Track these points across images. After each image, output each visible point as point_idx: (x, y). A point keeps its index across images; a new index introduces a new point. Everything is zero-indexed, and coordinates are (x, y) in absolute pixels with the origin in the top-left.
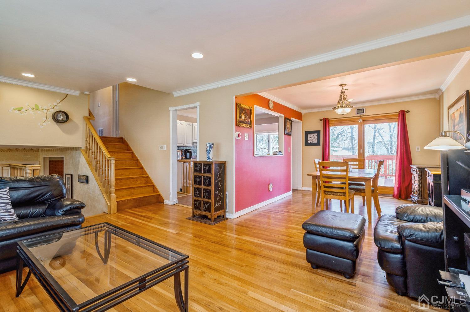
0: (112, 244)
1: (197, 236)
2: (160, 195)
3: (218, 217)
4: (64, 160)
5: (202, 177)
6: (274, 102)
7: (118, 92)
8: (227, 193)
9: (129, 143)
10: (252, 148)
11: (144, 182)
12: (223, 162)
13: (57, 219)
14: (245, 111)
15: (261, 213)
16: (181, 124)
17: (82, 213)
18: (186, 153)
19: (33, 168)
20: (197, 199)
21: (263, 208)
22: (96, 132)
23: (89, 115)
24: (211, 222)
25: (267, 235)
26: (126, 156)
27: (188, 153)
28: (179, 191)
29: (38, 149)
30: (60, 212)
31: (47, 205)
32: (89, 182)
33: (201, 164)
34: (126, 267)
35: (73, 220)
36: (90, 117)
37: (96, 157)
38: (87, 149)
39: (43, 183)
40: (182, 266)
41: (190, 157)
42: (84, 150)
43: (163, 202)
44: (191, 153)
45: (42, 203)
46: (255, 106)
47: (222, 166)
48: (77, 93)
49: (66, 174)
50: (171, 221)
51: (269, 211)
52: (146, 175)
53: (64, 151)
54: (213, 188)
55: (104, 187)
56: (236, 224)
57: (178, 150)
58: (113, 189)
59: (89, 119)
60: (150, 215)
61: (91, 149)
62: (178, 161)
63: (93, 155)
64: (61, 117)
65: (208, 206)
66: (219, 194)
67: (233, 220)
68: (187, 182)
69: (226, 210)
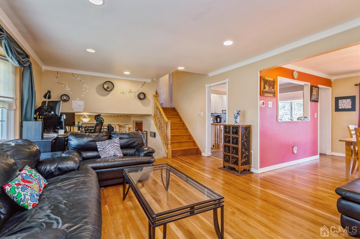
0: (170, 179)
1: (227, 183)
2: (198, 148)
3: (244, 170)
4: (143, 122)
5: (231, 137)
6: (299, 73)
7: (172, 78)
8: (252, 152)
9: (178, 111)
10: (276, 114)
11: (188, 138)
12: (249, 126)
13: (141, 158)
14: (269, 83)
15: (285, 172)
16: (214, 97)
17: (153, 156)
18: (217, 118)
19: (129, 127)
20: (227, 154)
21: (287, 167)
22: (159, 104)
23: (156, 94)
24: (238, 173)
25: (293, 193)
26: (176, 120)
27: (219, 118)
28: (212, 146)
29: (130, 116)
30: (142, 154)
31: (136, 149)
32: (156, 137)
33: (230, 127)
34: (179, 196)
35: (149, 160)
36: (157, 95)
37: (159, 121)
38: (155, 115)
39: (134, 136)
40: (219, 203)
41: (220, 122)
42: (153, 116)
43: (201, 154)
44: (220, 118)
45: (134, 148)
46: (279, 77)
47: (248, 129)
48: (149, 81)
49: (144, 131)
50: (206, 168)
51: (293, 171)
52: (190, 134)
53: (143, 117)
54: (240, 146)
55: (164, 140)
56: (260, 179)
57: (211, 116)
58: (169, 142)
59: (156, 97)
60: (192, 162)
61: (157, 115)
62: (211, 124)
63: (158, 120)
64: (142, 97)
65: (236, 160)
66: (245, 152)
67: (257, 175)
68: (218, 140)
69: (251, 166)
